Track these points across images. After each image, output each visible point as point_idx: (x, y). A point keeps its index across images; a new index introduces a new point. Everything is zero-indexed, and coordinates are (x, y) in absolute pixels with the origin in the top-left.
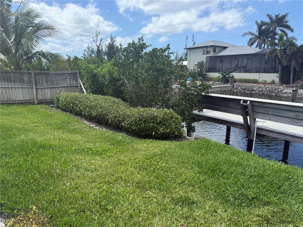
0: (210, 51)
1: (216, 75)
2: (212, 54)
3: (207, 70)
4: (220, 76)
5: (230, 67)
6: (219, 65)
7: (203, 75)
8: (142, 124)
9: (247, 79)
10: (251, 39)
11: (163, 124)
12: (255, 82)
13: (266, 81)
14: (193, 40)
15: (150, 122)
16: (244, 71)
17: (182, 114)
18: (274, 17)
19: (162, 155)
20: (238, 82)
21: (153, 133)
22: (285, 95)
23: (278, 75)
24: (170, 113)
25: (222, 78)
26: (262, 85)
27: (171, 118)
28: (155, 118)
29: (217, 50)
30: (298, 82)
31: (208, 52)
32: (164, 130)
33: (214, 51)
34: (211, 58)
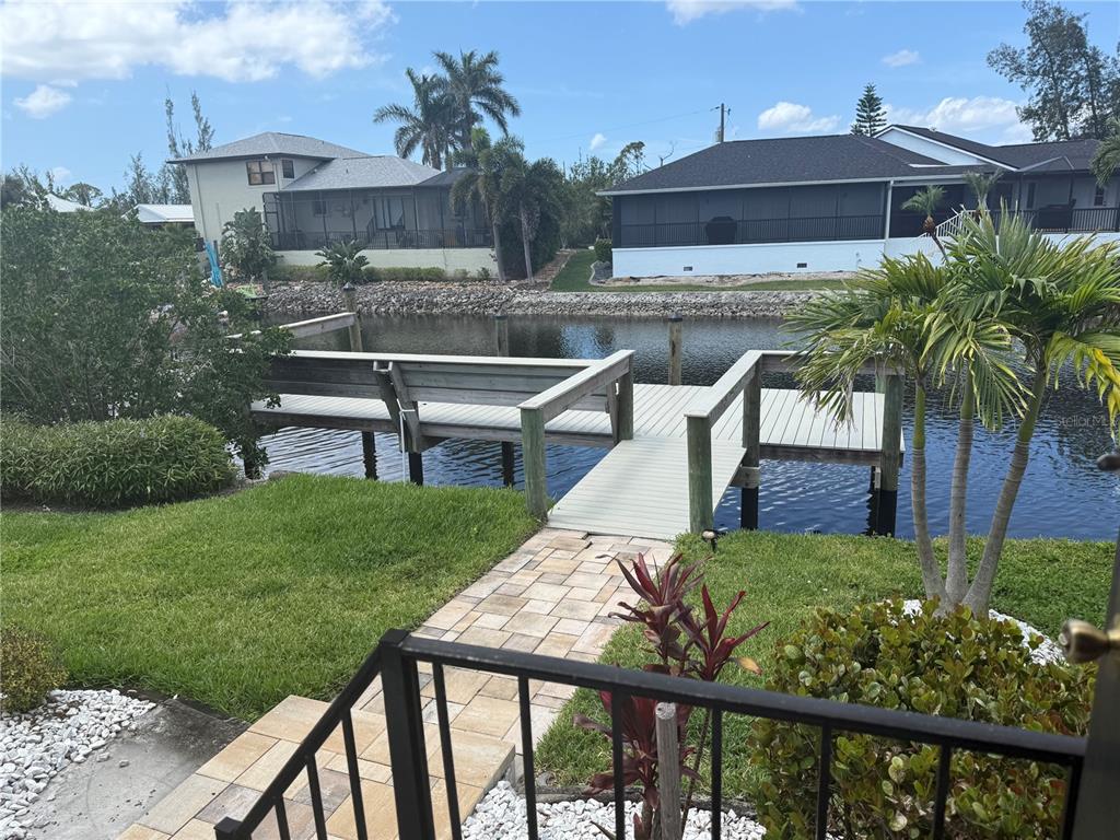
0: (273, 173)
1: (309, 259)
2: (281, 184)
3: (276, 243)
4: (325, 263)
5: (352, 230)
6: (315, 225)
7: (264, 260)
8: (105, 469)
9: (413, 270)
10: (403, 131)
11: (173, 459)
12: (436, 276)
13: (465, 273)
14: (198, 118)
15: (132, 461)
16: (398, 241)
17: (222, 420)
18: (460, 64)
19: (191, 533)
20: (385, 280)
21: (149, 488)
22: (519, 312)
23: (494, 253)
24: (187, 425)
25: (331, 270)
26: (455, 287)
27: (193, 437)
28: (143, 445)
29: (298, 170)
30: (546, 268)
31: (266, 178)
32: (180, 475)
33: (288, 174)
34: (280, 195)
